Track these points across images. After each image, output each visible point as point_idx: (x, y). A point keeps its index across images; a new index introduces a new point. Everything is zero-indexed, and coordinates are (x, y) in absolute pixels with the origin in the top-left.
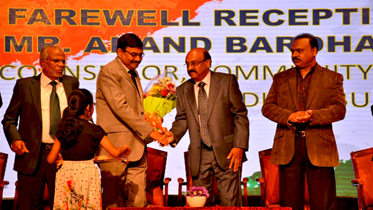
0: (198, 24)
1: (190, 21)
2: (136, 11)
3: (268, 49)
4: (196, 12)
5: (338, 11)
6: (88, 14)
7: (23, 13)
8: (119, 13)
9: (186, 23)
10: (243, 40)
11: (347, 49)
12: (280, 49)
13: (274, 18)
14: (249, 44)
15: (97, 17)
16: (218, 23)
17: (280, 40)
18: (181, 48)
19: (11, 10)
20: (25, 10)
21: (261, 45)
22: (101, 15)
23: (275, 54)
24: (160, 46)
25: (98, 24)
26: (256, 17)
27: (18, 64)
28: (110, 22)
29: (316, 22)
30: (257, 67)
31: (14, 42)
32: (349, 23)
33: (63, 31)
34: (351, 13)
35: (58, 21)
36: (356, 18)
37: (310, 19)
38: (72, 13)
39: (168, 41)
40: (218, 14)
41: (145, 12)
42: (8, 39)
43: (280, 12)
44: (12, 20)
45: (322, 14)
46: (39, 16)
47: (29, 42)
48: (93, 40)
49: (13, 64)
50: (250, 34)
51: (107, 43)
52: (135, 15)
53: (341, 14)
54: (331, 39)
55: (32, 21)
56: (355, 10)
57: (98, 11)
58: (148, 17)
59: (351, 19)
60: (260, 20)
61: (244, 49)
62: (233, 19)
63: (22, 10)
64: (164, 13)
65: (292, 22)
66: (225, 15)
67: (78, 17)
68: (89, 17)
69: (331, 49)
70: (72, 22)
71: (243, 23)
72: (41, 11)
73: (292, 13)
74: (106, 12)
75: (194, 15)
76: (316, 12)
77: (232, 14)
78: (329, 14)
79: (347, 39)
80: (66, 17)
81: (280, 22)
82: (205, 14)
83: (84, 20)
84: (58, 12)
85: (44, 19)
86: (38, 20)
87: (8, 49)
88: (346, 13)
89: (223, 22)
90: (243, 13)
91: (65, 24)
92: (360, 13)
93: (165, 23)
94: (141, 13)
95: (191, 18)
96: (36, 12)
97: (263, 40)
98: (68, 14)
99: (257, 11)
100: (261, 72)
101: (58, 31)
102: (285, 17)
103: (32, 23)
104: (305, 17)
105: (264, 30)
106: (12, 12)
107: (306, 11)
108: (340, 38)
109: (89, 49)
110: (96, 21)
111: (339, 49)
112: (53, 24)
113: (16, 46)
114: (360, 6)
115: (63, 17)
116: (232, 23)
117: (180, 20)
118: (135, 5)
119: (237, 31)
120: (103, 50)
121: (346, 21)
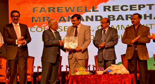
0: (98, 11)
1: (95, 10)
2: (76, 7)
4: (97, 7)
5: (147, 5)
6: (59, 8)
7: (37, 9)
8: (70, 8)
9: (93, 11)
10: (114, 16)
11: (151, 18)
12: (127, 19)
13: (124, 8)
14: (116, 18)
15: (62, 10)
16: (105, 10)
17: (127, 16)
18: (92, 20)
19: (33, 8)
20: (38, 8)
21: (120, 18)
22: (64, 9)
23: (125, 21)
24: (85, 19)
25: (63, 12)
26: (118, 8)
27: (36, 27)
28: (67, 11)
29: (140, 9)
30: (119, 25)
31: (35, 19)
32: (151, 9)
33: (51, 15)
34: (152, 6)
35: (49, 11)
38: (54, 8)
39: (87, 17)
40: (105, 7)
41: (79, 7)
42: (33, 18)
43: (127, 6)
44: (34, 11)
45: (142, 6)
46: (43, 10)
47: (40, 18)
48: (61, 17)
49: (35, 26)
51: (66, 18)
52: (76, 8)
53: (148, 6)
54: (145, 15)
55: (41, 11)
57: (63, 7)
58: (80, 9)
59: (152, 8)
60: (120, 9)
61: (114, 19)
62: (110, 9)
63: (37, 8)
64: (86, 7)
65: (131, 9)
66: (108, 7)
67: (56, 10)
68: (60, 10)
69: (145, 18)
70: (54, 12)
72: (43, 8)
73: (131, 6)
74: (66, 8)
75: (96, 8)
76: (140, 6)
77: (110, 7)
78: (144, 6)
79: (151, 15)
80: (52, 10)
81: (127, 10)
82: (100, 7)
83: (58, 11)
84: (49, 8)
85: (45, 11)
86: (43, 11)
87: (33, 21)
89: (107, 10)
90: (114, 7)
91: (52, 12)
93: (86, 11)
94: (78, 8)
95: (95, 9)
96: (42, 8)
97: (121, 16)
98: (53, 9)
99: (118, 6)
100: (120, 27)
101: (49, 15)
102: (129, 8)
103: (40, 12)
104: (136, 7)
105: (121, 13)
106: (34, 9)
107: (136, 5)
108: (148, 15)
110: (62, 11)
111: (148, 18)
112: (48, 13)
113: (35, 20)
115: (51, 10)
116: (110, 10)
117: (91, 10)
118: (75, 5)
120: (65, 21)
121: (150, 8)
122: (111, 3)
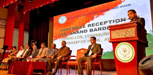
3: (97, 30)
5: (109, 21)
7: (62, 30)
8: (74, 27)
9: (83, 28)
10: (92, 29)
12: (99, 30)
13: (97, 24)
14: (93, 30)
16: (88, 27)
17: (99, 28)
18: (83, 32)
21: (95, 30)
22: (72, 28)
23: (98, 31)
24: (80, 32)
25: (71, 30)
27: (62, 38)
28: (73, 29)
29: (105, 24)
30: (95, 34)
36: (112, 22)
37: (104, 24)
39: (81, 31)
40: (88, 25)
41: (78, 26)
42: (61, 34)
43: (98, 23)
45: (106, 22)
47: (63, 34)
50: (93, 28)
51: (72, 33)
54: (107, 27)
56: (112, 21)
60: (95, 25)
61: (93, 31)
64: (80, 26)
65: (101, 25)
67: (69, 29)
71: (92, 26)
72: (64, 29)
73: (100, 23)
75: (85, 26)
76: (105, 22)
77: (90, 25)
78: (107, 22)
81: (99, 25)
82: (86, 25)
86: (64, 31)
88: (110, 21)
90: (92, 24)
92: (113, 21)
93: (80, 28)
97: (96, 29)
99: (95, 23)
100: (95, 35)
101: (66, 32)
102: (99, 24)
105: (96, 27)
107: (103, 22)
109: (70, 34)
114: (112, 20)
115: (67, 29)
116: (90, 26)
117: (82, 27)
118: (76, 26)
119: (92, 28)
120: (72, 34)
121: (110, 23)
122: (91, 22)
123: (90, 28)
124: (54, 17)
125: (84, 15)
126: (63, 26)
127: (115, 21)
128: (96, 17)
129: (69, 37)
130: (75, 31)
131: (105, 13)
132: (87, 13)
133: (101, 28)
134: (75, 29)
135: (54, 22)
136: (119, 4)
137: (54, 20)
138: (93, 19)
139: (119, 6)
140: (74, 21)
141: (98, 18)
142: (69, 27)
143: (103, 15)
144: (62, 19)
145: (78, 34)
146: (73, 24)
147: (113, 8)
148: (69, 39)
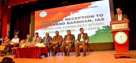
3: (73, 23)
8: (54, 21)
9: (62, 21)
10: (69, 22)
11: (83, 22)
12: (74, 23)
13: (73, 19)
14: (70, 23)
16: (66, 20)
17: (74, 22)
20: (43, 22)
24: (59, 24)
27: (43, 28)
28: (53, 22)
29: (79, 19)
35: (47, 22)
36: (84, 18)
37: (78, 18)
39: (60, 24)
40: (66, 19)
41: (57, 20)
42: (42, 25)
43: (74, 18)
47: (44, 25)
51: (52, 25)
54: (81, 21)
60: (71, 19)
61: (69, 23)
65: (76, 19)
67: (49, 22)
69: (81, 22)
71: (69, 20)
73: (75, 18)
76: (79, 17)
77: (68, 19)
78: (80, 17)
79: (83, 21)
81: (74, 19)
82: (64, 19)
83: (50, 22)
85: (45, 23)
88: (83, 17)
90: (69, 19)
93: (59, 21)
101: (47, 24)
102: (75, 19)
105: (72, 21)
108: (82, 21)
109: (50, 26)
111: (82, 22)
114: (85, 16)
116: (68, 20)
117: (61, 20)
119: (68, 21)
120: (52, 26)
121: (83, 18)
122: (68, 17)
123: (67, 21)
124: (35, 12)
125: (62, 12)
126: (44, 19)
127: (86, 17)
128: (72, 13)
129: (49, 28)
130: (54, 23)
131: (79, 11)
132: (64, 10)
133: (76, 22)
134: (54, 22)
135: (35, 15)
136: (89, 6)
137: (35, 14)
138: (69, 15)
139: (89, 7)
140: (54, 16)
141: (74, 14)
142: (49, 20)
143: (78, 12)
144: (43, 14)
145: (57, 25)
146: (52, 18)
147: (85, 8)
148: (50, 29)
